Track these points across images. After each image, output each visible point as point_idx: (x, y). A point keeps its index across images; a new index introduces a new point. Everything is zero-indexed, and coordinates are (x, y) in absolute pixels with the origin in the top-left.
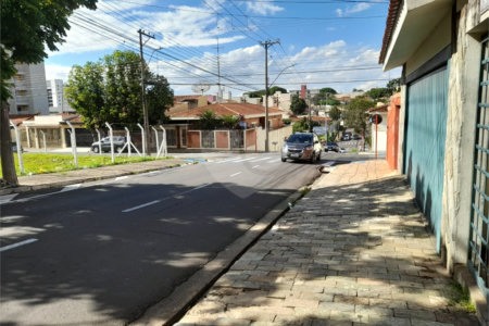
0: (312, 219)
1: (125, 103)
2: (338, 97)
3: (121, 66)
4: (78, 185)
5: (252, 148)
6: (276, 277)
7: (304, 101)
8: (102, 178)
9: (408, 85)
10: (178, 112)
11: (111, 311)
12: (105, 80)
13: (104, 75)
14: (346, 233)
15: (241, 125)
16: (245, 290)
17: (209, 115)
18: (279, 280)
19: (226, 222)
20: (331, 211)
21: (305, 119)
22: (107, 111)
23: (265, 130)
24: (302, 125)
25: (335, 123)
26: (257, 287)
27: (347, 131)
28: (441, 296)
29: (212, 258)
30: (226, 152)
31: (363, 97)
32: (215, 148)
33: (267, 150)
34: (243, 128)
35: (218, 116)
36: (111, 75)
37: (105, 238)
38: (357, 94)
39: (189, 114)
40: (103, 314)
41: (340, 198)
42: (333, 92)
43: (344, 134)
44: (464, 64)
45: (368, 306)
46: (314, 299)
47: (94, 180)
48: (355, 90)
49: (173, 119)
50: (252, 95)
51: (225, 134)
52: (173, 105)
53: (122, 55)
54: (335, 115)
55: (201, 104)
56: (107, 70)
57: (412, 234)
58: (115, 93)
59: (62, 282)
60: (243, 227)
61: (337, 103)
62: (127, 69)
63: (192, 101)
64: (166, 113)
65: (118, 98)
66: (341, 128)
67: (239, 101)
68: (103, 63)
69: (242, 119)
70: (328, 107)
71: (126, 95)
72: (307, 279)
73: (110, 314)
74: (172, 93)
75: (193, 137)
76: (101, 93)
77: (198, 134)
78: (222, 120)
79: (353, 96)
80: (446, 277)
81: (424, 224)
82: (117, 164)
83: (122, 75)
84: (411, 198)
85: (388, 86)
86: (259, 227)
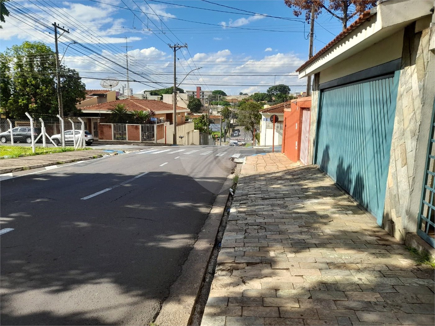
0: (261, 202)
1: (35, 95)
2: (228, 98)
3: (31, 57)
4: (11, 175)
5: (162, 141)
6: (268, 251)
7: (199, 101)
8: (30, 168)
9: (322, 91)
10: (89, 106)
11: (140, 292)
12: (12, 71)
13: (11, 65)
14: (298, 213)
15: (152, 119)
16: (248, 264)
17: (120, 110)
18: (272, 254)
19: (185, 206)
20: (273, 195)
21: (203, 116)
22: (16, 102)
23: (173, 125)
24: (201, 122)
25: (226, 121)
26: (258, 261)
27: (236, 128)
28: (406, 258)
29: (196, 238)
30: (138, 144)
31: (247, 100)
32: (127, 140)
33: (175, 143)
34: (154, 123)
35: (130, 111)
36: (19, 66)
37: (83, 224)
38: (243, 97)
39: (99, 107)
40: (133, 296)
41: (272, 184)
42: (224, 94)
43: (234, 131)
44: (425, 75)
45: (359, 270)
46: (313, 267)
47: (22, 169)
48: (241, 94)
49: (84, 112)
50: (153, 93)
51: (137, 128)
52: (84, 99)
53: (32, 47)
54: (227, 114)
55: (110, 98)
56: (16, 60)
57: (351, 212)
58: (25, 84)
59: (71, 269)
60: (204, 210)
61: (227, 104)
62: (37, 61)
63: (101, 96)
64: (78, 106)
65: (28, 89)
66: (230, 126)
67: (141, 98)
68: (12, 53)
69: (153, 114)
70: (220, 107)
71: (37, 86)
72: (295, 252)
73: (141, 295)
74: (83, 87)
75: (105, 130)
76: (8, 83)
77: (110, 127)
78: (133, 115)
79: (241, 98)
80: (398, 244)
81: (355, 204)
82: (38, 154)
83: (31, 66)
84: (333, 183)
85: (268, 91)
86: (217, 210)
